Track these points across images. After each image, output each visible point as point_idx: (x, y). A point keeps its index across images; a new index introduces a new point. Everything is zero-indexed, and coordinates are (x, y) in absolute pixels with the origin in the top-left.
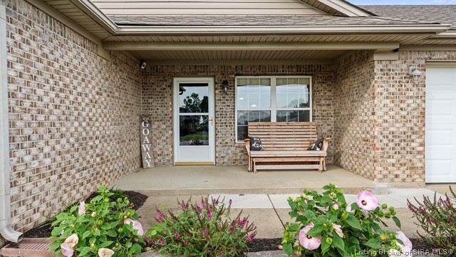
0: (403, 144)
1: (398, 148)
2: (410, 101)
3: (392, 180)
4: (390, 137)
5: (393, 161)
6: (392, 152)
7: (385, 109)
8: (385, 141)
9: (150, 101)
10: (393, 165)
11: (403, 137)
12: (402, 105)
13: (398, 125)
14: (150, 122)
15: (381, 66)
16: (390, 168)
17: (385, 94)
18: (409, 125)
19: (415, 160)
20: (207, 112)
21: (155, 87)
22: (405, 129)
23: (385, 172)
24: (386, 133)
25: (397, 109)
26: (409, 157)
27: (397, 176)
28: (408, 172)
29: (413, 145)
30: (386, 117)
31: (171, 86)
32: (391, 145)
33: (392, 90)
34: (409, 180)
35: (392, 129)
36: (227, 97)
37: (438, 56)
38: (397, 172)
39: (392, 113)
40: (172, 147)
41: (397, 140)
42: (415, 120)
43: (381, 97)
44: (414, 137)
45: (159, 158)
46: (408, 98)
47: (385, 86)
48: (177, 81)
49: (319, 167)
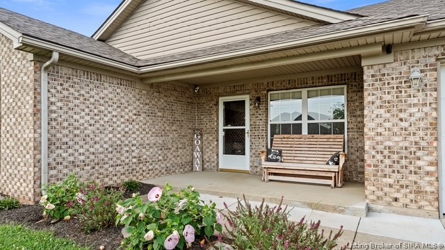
0: (404, 162)
1: (397, 167)
2: (414, 110)
3: (389, 204)
4: (386, 152)
5: (390, 181)
6: (388, 171)
7: (378, 121)
8: (379, 157)
9: (202, 117)
10: (391, 186)
11: (404, 153)
12: (402, 115)
13: (396, 139)
14: (201, 135)
15: (372, 72)
16: (386, 189)
17: (378, 103)
18: (412, 138)
19: (421, 183)
20: (244, 125)
21: (205, 105)
22: (407, 144)
23: (380, 193)
24: (380, 148)
25: (396, 120)
26: (413, 178)
27: (396, 200)
28: (412, 196)
29: (419, 163)
30: (379, 130)
31: (217, 104)
32: (387, 162)
33: (387, 97)
34: (413, 206)
35: (388, 143)
36: (260, 112)
38: (396, 195)
39: (387, 125)
40: (217, 155)
41: (395, 157)
42: (421, 133)
43: (373, 107)
44: (419, 154)
45: (208, 164)
46: (410, 106)
47: (379, 93)
48: (222, 100)
49: (331, 182)
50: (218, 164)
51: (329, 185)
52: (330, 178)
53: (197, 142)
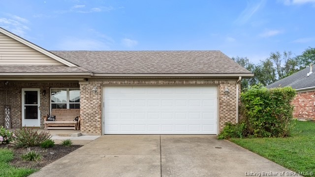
0: (92, 118)
1: (90, 119)
2: (94, 101)
3: (88, 132)
4: (87, 115)
5: (88, 124)
6: (87, 121)
7: (84, 104)
8: (85, 116)
9: (11, 99)
10: (88, 126)
11: (92, 115)
12: (91, 102)
13: (90, 110)
14: (10, 108)
15: (82, 87)
16: (87, 127)
17: (84, 98)
18: (94, 110)
19: (97, 124)
20: (37, 104)
21: (12, 92)
22: (93, 112)
23: (85, 129)
24: (85, 113)
25: (89, 104)
26: (94, 123)
27: (90, 131)
28: (94, 129)
29: (96, 118)
30: (85, 107)
31: (20, 92)
32: (87, 118)
33: (87, 96)
34: (95, 132)
35: (87, 112)
36: (46, 97)
37: (105, 83)
38: (90, 129)
39: (87, 105)
40: (21, 119)
41: (89, 116)
42: (97, 108)
43: (83, 99)
44: (96, 115)
45: (15, 125)
46: (94, 99)
47: (84, 94)
48: (23, 90)
49: (74, 128)
50: (21, 124)
51: (73, 130)
52: (74, 126)
53: (8, 113)
